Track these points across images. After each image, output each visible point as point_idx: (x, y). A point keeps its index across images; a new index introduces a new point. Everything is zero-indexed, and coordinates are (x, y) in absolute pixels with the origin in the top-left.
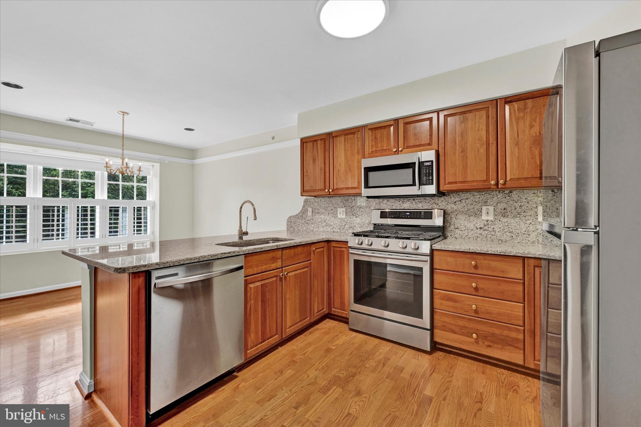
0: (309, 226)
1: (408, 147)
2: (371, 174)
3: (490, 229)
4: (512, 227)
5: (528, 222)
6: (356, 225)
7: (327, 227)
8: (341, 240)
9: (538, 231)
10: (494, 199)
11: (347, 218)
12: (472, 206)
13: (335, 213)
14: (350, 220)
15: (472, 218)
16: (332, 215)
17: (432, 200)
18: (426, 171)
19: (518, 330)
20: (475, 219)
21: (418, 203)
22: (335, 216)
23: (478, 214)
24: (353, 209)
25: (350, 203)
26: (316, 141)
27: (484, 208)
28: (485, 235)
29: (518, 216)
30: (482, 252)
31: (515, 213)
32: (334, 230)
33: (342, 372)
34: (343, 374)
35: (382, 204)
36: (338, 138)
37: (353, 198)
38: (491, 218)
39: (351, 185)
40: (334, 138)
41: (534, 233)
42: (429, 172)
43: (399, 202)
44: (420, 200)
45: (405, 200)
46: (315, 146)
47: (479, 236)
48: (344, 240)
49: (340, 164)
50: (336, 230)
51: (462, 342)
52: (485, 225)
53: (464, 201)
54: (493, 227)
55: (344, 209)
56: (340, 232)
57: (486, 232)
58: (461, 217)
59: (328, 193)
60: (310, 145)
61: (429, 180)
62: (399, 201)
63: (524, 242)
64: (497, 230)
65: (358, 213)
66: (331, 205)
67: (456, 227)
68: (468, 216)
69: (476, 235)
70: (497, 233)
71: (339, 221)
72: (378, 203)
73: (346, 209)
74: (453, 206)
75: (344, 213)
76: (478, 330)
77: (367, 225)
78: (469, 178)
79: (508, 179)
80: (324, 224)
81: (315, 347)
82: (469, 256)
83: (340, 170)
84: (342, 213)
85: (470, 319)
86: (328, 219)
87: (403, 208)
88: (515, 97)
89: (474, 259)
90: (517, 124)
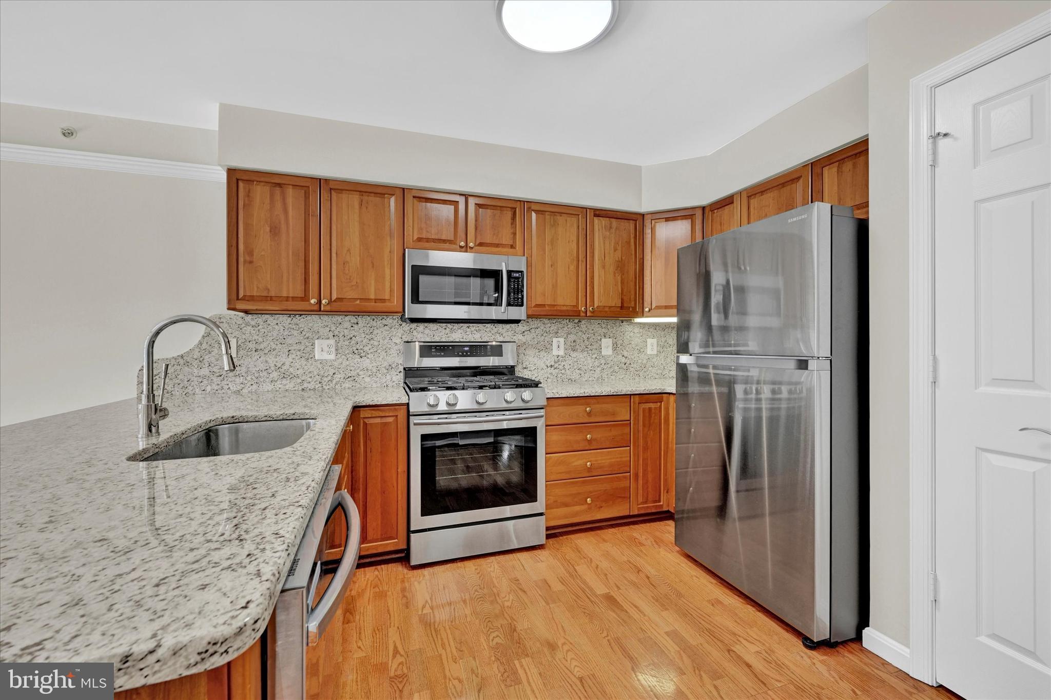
0: (225, 382)
2: (423, 279)
3: (561, 367)
4: (581, 363)
5: (594, 356)
6: (361, 373)
7: (284, 381)
8: (386, 403)
9: (602, 366)
10: (565, 329)
11: (340, 360)
12: (543, 337)
13: (308, 349)
14: (345, 363)
15: (542, 353)
16: (298, 353)
17: (494, 328)
18: (514, 286)
20: (545, 354)
21: (475, 332)
22: (310, 357)
23: (547, 348)
24: (353, 342)
25: (345, 331)
26: (279, 185)
27: (555, 340)
28: (556, 375)
29: (586, 349)
30: (597, 394)
31: (583, 346)
32: (306, 385)
33: (494, 634)
34: (497, 636)
35: (415, 333)
36: (344, 196)
37: (354, 320)
38: (561, 353)
39: (376, 294)
40: (333, 192)
41: (599, 369)
42: (518, 288)
43: (444, 331)
44: (478, 328)
45: (455, 327)
46: (278, 197)
47: (549, 376)
49: (349, 250)
50: (311, 386)
51: (576, 514)
52: (555, 362)
53: (533, 331)
54: (564, 363)
55: (332, 342)
56: (320, 388)
57: (557, 371)
58: (531, 352)
59: (316, 308)
60: (260, 192)
61: (518, 299)
62: (445, 329)
63: (590, 379)
64: (567, 367)
65: (366, 349)
66: (295, 333)
67: (524, 366)
68: (537, 351)
69: (546, 376)
70: (568, 371)
71: (320, 366)
72: (408, 332)
73: (337, 342)
74: (521, 337)
75: (333, 350)
76: (591, 492)
77: (386, 371)
78: (560, 301)
79: (595, 306)
80: (275, 375)
82: (583, 401)
83: (347, 262)
84: (325, 348)
85: (583, 482)
86: (287, 364)
87: (451, 340)
88: (603, 212)
89: (588, 405)
90: (604, 243)
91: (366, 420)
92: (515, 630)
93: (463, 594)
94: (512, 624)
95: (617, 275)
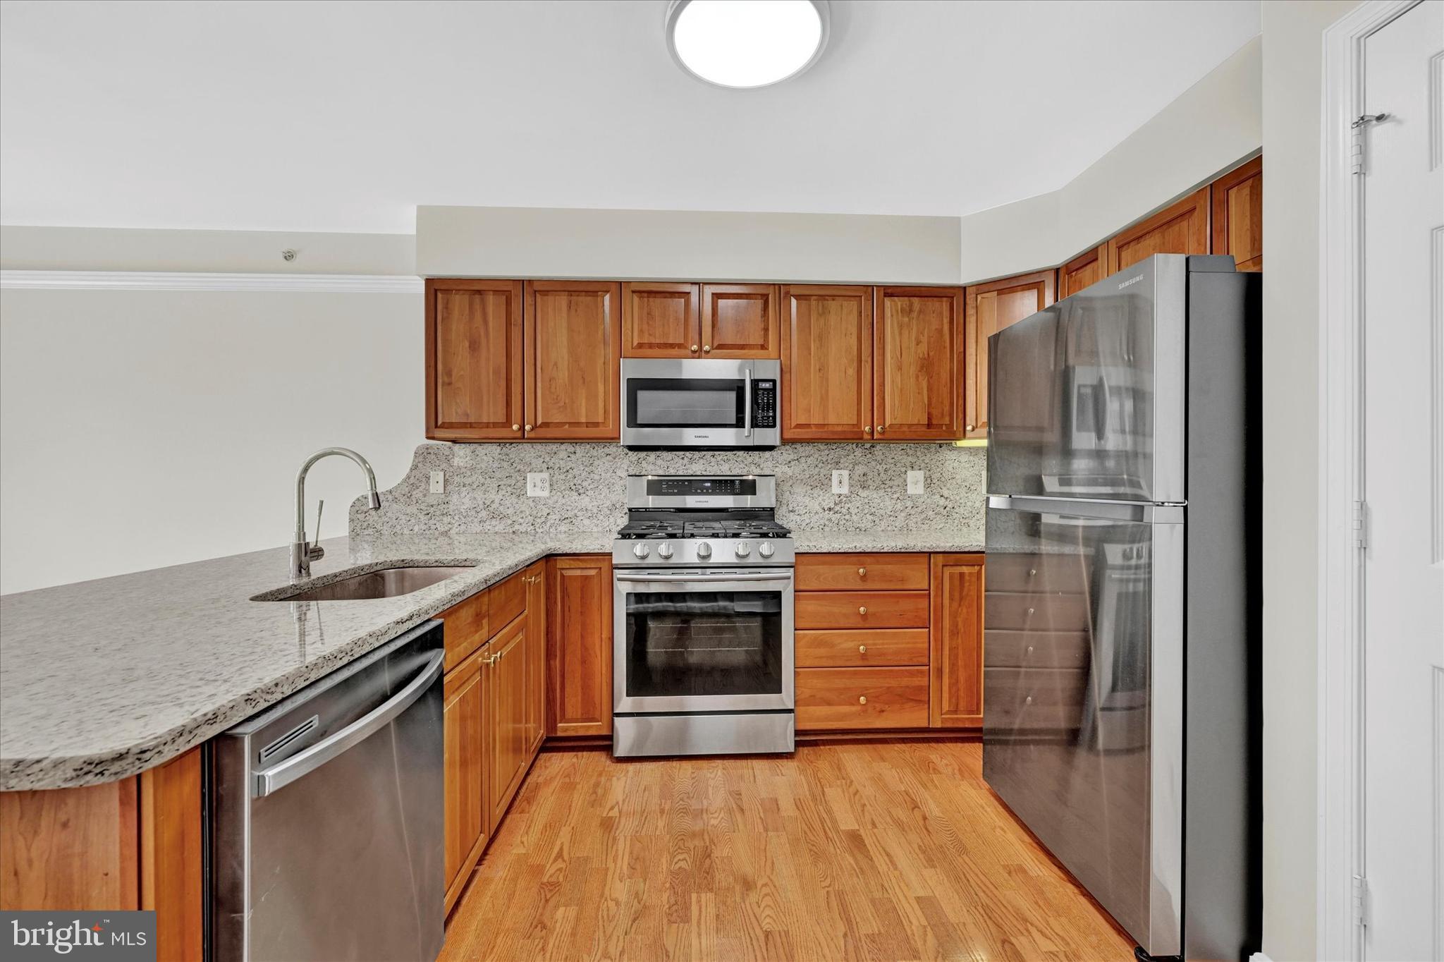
0: (432, 522)
1: (720, 347)
2: (642, 396)
3: (844, 511)
4: (875, 505)
5: (895, 496)
6: (579, 514)
7: (494, 522)
8: (586, 551)
9: (907, 510)
10: (850, 457)
11: (555, 498)
12: (817, 469)
13: (519, 484)
14: (561, 501)
15: (816, 491)
16: (509, 489)
17: (748, 457)
18: (763, 399)
19: (922, 672)
20: (821, 492)
21: (723, 462)
22: (520, 492)
23: (824, 484)
24: (570, 476)
25: (561, 462)
26: (479, 292)
27: (835, 473)
28: (837, 522)
29: (883, 486)
30: (874, 550)
31: (878, 482)
32: (517, 527)
33: (681, 857)
34: (685, 859)
35: (644, 464)
36: (550, 298)
37: (571, 449)
38: (845, 490)
39: (587, 416)
40: (538, 295)
41: (903, 514)
42: (768, 402)
43: (681, 461)
44: (725, 458)
45: (695, 457)
46: (477, 306)
47: (827, 523)
48: (596, 551)
49: (556, 364)
50: (522, 528)
51: (843, 717)
52: (836, 504)
53: (803, 460)
54: (849, 506)
55: (545, 475)
56: (533, 531)
57: (838, 516)
58: (799, 489)
59: (519, 434)
60: (459, 302)
61: (769, 417)
62: (683, 458)
63: (889, 529)
64: (853, 511)
65: (585, 484)
66: (505, 464)
67: (791, 509)
68: (810, 488)
69: (822, 522)
70: (854, 517)
71: (532, 504)
72: (636, 462)
73: (552, 476)
74: (785, 469)
75: (547, 485)
76: (867, 689)
77: (609, 512)
78: (832, 419)
79: (887, 425)
80: (484, 514)
81: (570, 828)
82: (854, 559)
83: (554, 378)
84: (539, 484)
85: (855, 673)
86: (497, 501)
87: (690, 472)
88: (899, 289)
89: (862, 565)
90: (900, 334)
91: (564, 572)
92: (709, 856)
93: (663, 801)
94: (709, 848)
95: (920, 378)
